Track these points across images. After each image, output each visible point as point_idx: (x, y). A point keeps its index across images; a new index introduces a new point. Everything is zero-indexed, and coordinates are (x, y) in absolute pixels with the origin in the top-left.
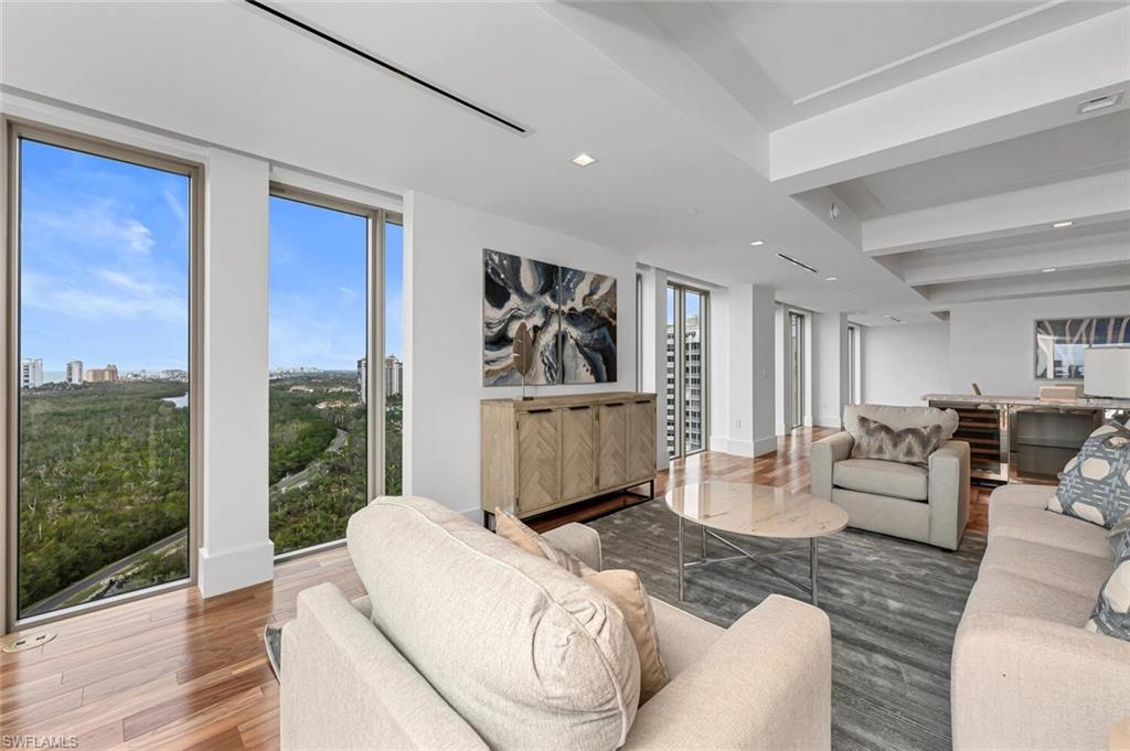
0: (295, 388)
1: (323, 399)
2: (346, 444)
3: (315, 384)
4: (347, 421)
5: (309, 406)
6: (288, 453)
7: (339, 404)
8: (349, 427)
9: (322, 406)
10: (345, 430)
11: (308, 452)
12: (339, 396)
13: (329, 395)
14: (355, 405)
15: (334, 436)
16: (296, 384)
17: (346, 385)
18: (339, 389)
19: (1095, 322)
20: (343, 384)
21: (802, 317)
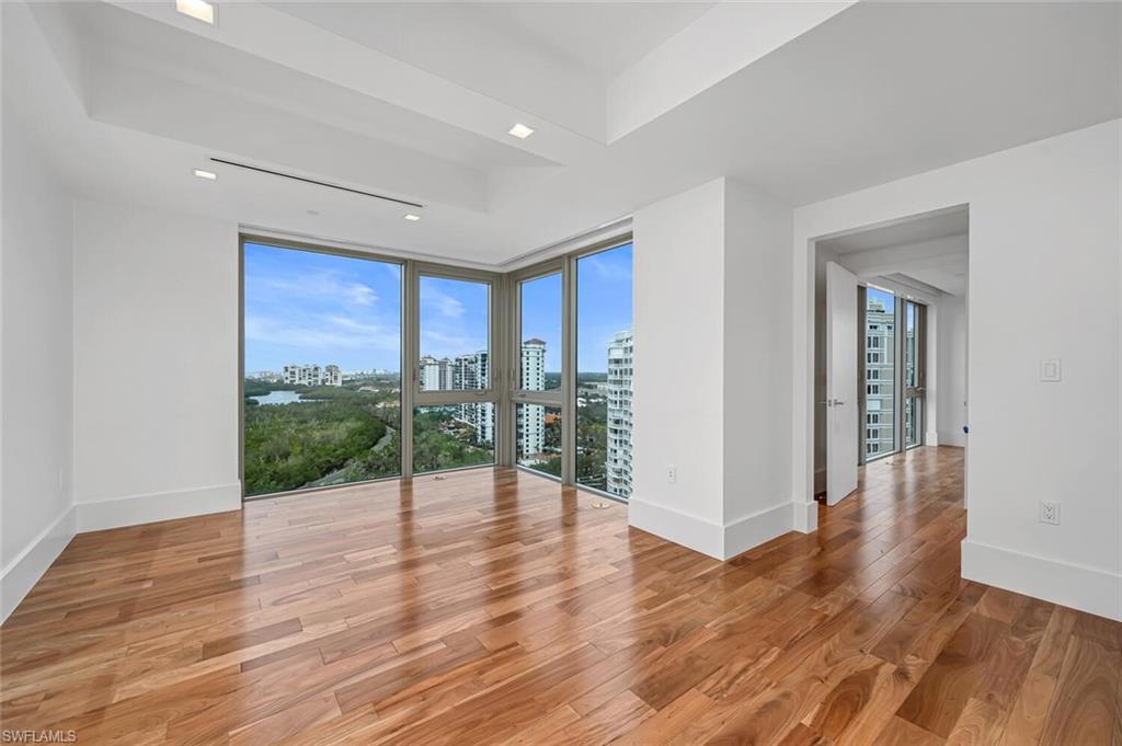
0: (362, 388)
1: (384, 399)
3: (382, 385)
5: (370, 405)
6: (335, 451)
9: (381, 405)
11: (352, 449)
16: (364, 385)
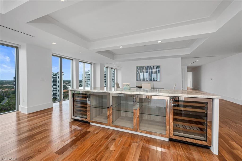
2: (8, 102)
4: (9, 95)
7: (6, 90)
8: (10, 96)
10: (8, 97)
12: (7, 87)
13: (3, 87)
14: (12, 90)
15: (3, 99)
17: (10, 84)
18: (7, 85)
19: (146, 67)
20: (9, 84)
21: (107, 68)
